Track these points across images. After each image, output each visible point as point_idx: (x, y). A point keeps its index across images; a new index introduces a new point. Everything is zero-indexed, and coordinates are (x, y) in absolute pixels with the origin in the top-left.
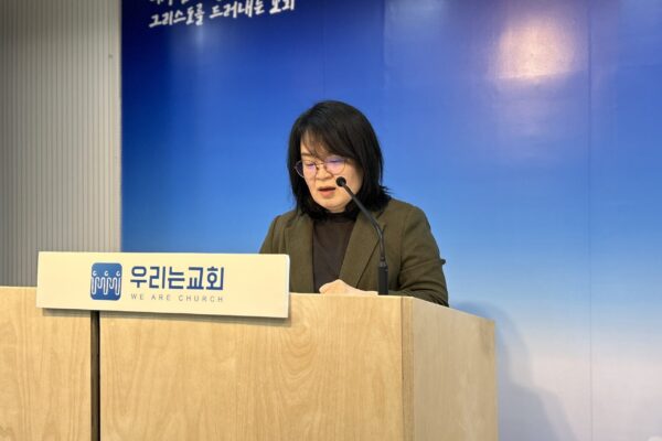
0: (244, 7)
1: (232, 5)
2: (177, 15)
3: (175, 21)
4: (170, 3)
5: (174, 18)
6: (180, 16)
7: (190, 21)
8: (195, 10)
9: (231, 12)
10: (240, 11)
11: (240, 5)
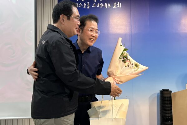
0: (104, 5)
1: (100, 4)
2: (80, 5)
3: (79, 6)
4: (77, 0)
5: (79, 5)
6: (81, 5)
7: (85, 7)
8: (87, 4)
9: (100, 6)
10: (103, 6)
11: (103, 4)
